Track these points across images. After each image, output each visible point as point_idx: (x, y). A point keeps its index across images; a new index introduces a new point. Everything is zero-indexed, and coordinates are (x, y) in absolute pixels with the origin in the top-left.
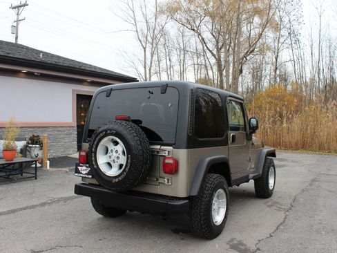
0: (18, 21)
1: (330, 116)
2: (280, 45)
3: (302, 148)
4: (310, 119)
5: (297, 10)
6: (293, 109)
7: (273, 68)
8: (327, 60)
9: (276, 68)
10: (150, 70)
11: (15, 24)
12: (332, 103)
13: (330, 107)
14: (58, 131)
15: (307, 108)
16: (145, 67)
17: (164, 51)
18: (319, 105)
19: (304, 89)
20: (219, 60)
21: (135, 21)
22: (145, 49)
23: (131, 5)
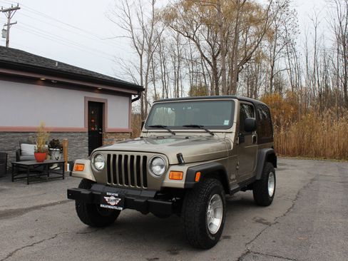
0: (9, 25)
1: (326, 124)
2: (276, 53)
3: (299, 155)
4: (307, 126)
5: (292, 19)
6: (290, 117)
7: (269, 76)
8: (321, 69)
9: (272, 77)
10: (147, 77)
11: (6, 28)
12: (328, 112)
13: (325, 115)
14: (72, 136)
15: (303, 117)
16: (141, 75)
17: (159, 57)
18: (315, 113)
19: (300, 98)
20: (214, 68)
21: (131, 28)
22: (141, 56)
23: (127, 11)
